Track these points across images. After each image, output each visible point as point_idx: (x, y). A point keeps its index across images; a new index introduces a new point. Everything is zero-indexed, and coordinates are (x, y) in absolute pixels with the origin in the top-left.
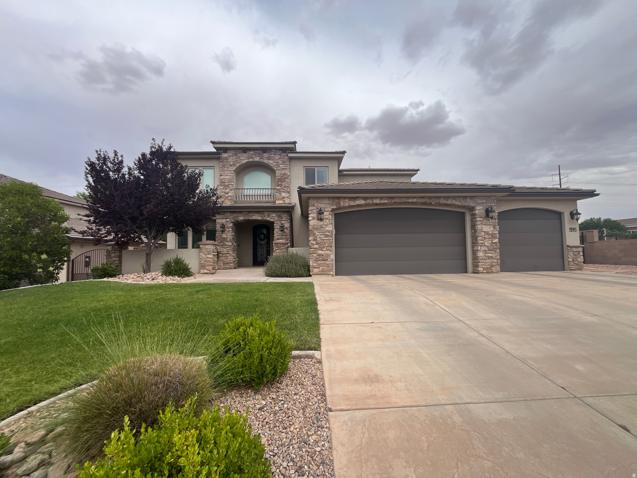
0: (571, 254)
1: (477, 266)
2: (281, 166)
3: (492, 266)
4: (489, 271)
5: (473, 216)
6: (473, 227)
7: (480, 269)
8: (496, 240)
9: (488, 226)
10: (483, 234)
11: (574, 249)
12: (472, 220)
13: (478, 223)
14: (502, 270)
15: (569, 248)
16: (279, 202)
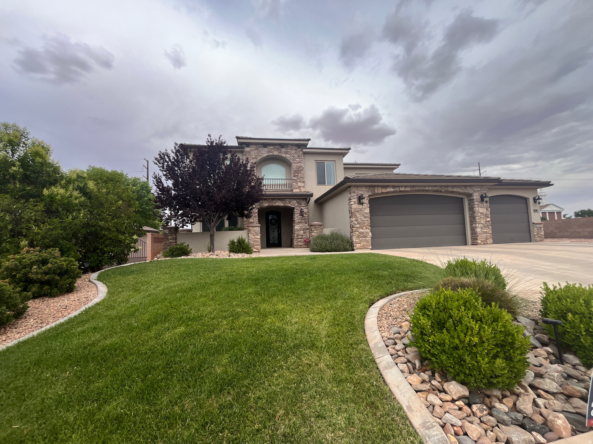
0: (536, 229)
1: (476, 239)
2: (296, 159)
3: (487, 239)
4: (485, 243)
5: (471, 201)
6: (471, 209)
7: (479, 241)
8: (489, 219)
9: (483, 209)
10: (480, 214)
11: (538, 226)
12: (469, 204)
13: (476, 206)
14: (495, 242)
15: (534, 225)
16: (296, 191)
